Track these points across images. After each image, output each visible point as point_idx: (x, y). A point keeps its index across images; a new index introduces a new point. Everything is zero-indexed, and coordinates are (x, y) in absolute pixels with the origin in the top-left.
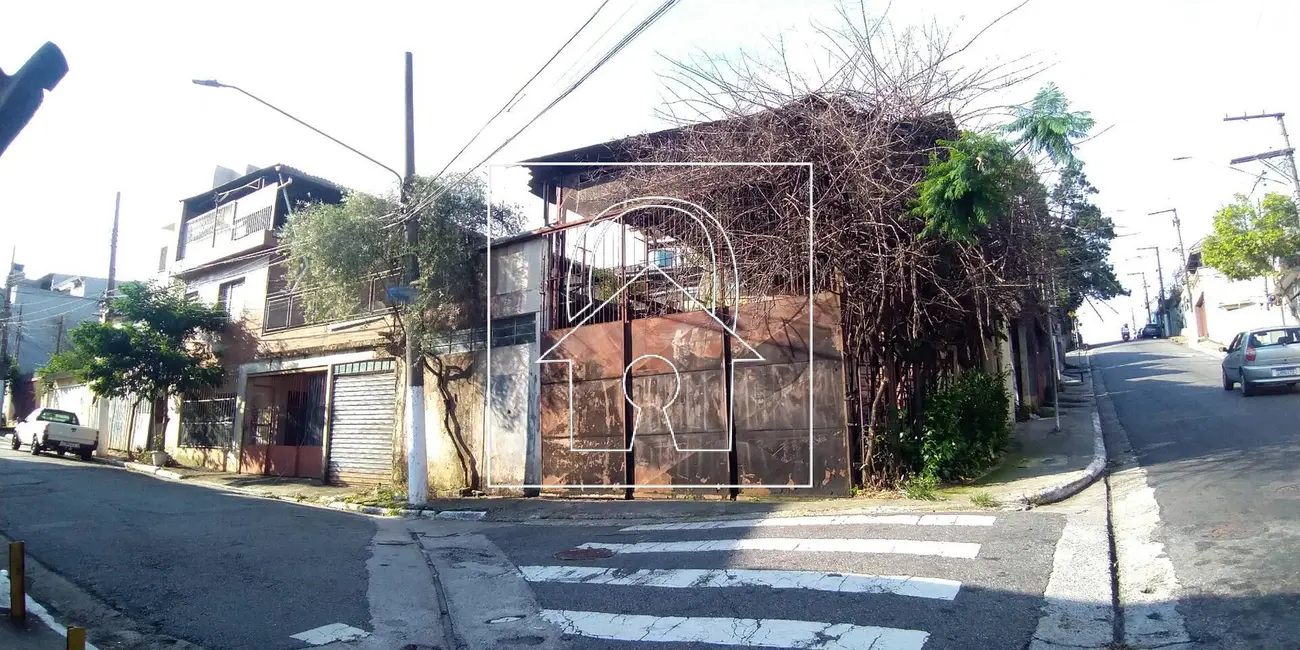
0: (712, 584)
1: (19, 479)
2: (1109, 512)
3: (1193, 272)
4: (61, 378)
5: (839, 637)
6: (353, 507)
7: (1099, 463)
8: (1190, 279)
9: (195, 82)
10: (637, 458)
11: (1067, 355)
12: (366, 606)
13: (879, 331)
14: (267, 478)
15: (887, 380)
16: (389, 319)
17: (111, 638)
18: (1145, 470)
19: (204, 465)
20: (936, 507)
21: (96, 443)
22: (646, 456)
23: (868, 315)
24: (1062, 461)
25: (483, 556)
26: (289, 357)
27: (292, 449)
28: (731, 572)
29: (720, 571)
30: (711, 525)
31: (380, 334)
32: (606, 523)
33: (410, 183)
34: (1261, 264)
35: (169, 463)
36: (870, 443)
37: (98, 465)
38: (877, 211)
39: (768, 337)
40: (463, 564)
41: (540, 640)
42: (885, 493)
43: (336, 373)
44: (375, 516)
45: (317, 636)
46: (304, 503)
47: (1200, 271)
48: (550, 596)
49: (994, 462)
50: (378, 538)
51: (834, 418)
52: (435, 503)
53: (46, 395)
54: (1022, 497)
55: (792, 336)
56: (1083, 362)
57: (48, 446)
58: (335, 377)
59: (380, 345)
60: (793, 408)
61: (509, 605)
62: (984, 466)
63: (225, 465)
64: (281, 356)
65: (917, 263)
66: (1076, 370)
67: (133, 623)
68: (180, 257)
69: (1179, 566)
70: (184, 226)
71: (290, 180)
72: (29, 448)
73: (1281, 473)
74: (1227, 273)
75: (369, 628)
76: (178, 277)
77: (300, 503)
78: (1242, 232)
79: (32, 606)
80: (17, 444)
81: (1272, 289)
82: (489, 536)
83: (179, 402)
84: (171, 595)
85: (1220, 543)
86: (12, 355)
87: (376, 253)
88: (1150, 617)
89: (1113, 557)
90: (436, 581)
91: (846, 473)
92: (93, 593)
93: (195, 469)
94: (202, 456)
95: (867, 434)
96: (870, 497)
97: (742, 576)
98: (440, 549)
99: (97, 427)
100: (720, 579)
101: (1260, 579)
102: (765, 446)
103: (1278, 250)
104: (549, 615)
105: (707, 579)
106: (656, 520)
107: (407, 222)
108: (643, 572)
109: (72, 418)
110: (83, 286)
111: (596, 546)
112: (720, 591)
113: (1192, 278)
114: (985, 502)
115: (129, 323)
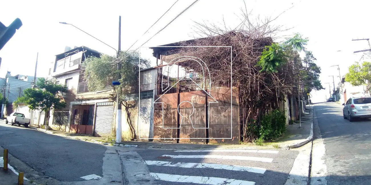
0: (197, 167)
1: (7, 132)
2: (312, 151)
3: (343, 83)
4: (20, 104)
5: (230, 183)
6: (101, 143)
7: (311, 137)
8: (342, 85)
9: (60, 23)
10: (180, 132)
11: (306, 106)
12: (102, 170)
13: (249, 98)
14: (77, 134)
15: (251, 112)
16: (113, 90)
17: (31, 176)
18: (323, 139)
19: (59, 130)
20: (263, 148)
21: (29, 123)
22: (183, 131)
23: (246, 93)
24: (301, 136)
25: (135, 157)
26: (84, 100)
27: (84, 126)
28: (203, 164)
29: (200, 164)
30: (199, 151)
31: (110, 94)
32: (171, 149)
33: (119, 52)
34: (362, 82)
35: (50, 129)
36: (245, 129)
37: (29, 129)
38: (249, 64)
39: (218, 99)
40: (130, 159)
41: (149, 181)
42: (249, 143)
43: (97, 105)
44: (107, 145)
45: (88, 177)
46: (87, 141)
47: (345, 83)
48: (152, 169)
49: (281, 136)
50: (107, 151)
51: (236, 122)
52: (123, 142)
53: (16, 109)
54: (288, 146)
55: (225, 98)
56: (311, 108)
57: (16, 123)
58: (97, 106)
59: (110, 98)
60: (224, 119)
61: (141, 171)
62: (278, 136)
63: (65, 130)
64: (82, 100)
65: (259, 79)
66: (309, 110)
67: (37, 173)
68: (54, 71)
69: (328, 167)
70: (56, 63)
71: (86, 51)
72: (10, 123)
73: (361, 141)
74: (353, 84)
75: (102, 176)
76: (54, 77)
77: (86, 141)
78: (356, 72)
79: (9, 167)
80: (7, 122)
81: (365, 89)
82: (138, 152)
83: (53, 112)
84: (48, 165)
85: (341, 160)
86: (7, 97)
87: (109, 72)
88: (318, 180)
89: (311, 163)
90: (122, 164)
91: (239, 138)
92: (27, 164)
93: (57, 131)
94: (59, 127)
95: (245, 127)
96: (245, 144)
97: (206, 165)
98: (124, 155)
99: (30, 118)
100: (200, 166)
101: (350, 171)
102: (216, 129)
103: (367, 78)
104: (152, 174)
105: (196, 166)
106: (185, 149)
107: (118, 63)
108: (179, 163)
109: (23, 116)
110: (27, 78)
111: (167, 156)
112: (199, 169)
113: (343, 85)
114: (277, 147)
115: (40, 89)
